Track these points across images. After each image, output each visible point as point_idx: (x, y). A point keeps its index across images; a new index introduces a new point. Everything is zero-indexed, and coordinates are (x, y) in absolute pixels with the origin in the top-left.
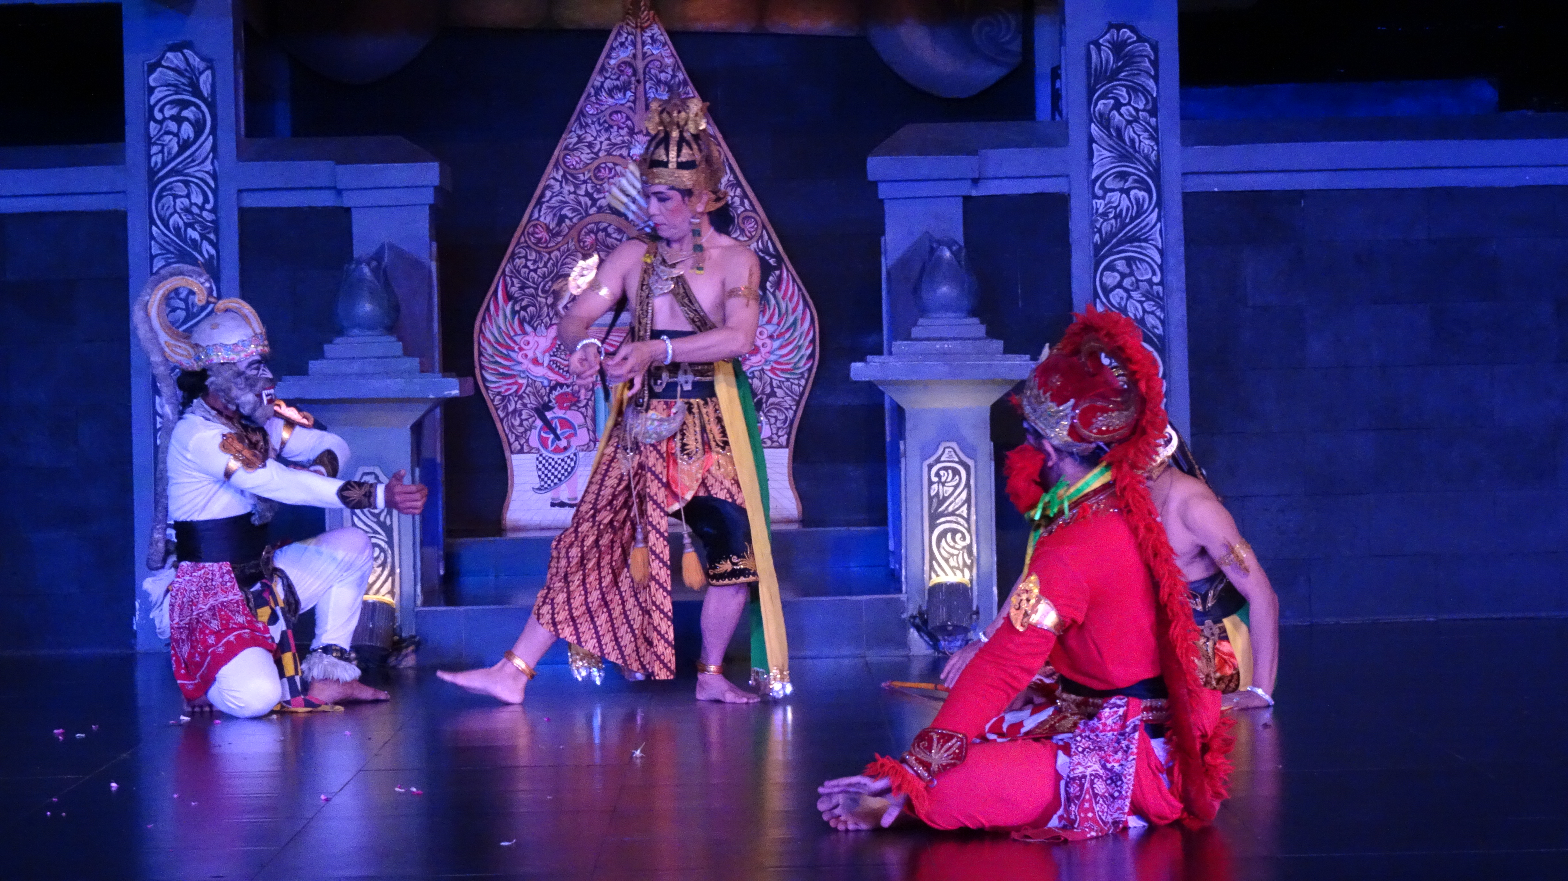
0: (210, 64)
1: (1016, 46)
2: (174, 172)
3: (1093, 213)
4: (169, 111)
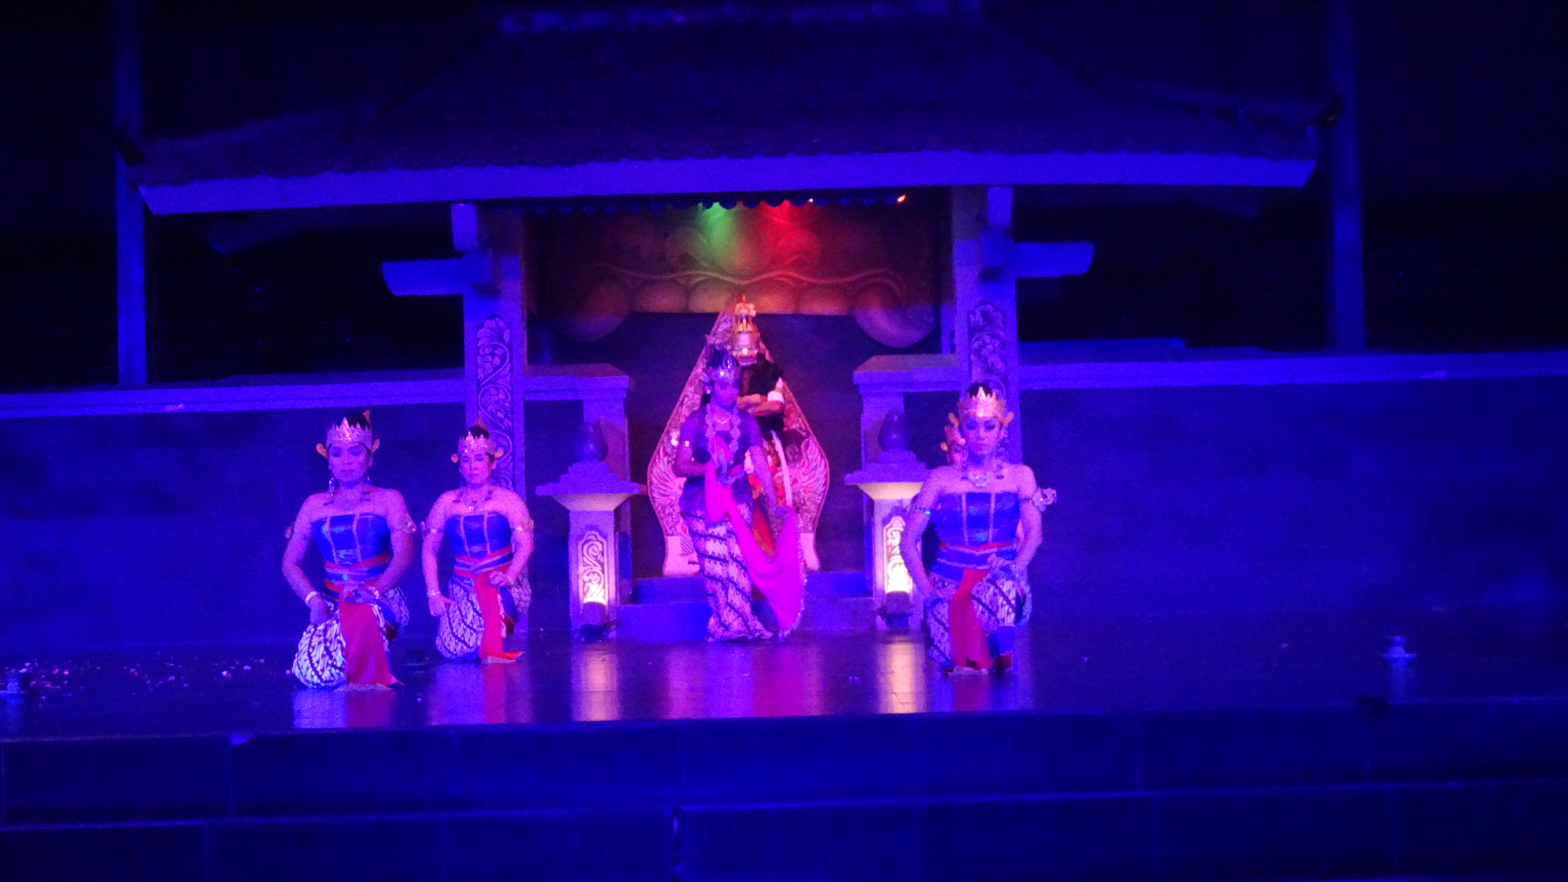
0: (509, 325)
1: (932, 320)
2: (490, 382)
4: (488, 351)
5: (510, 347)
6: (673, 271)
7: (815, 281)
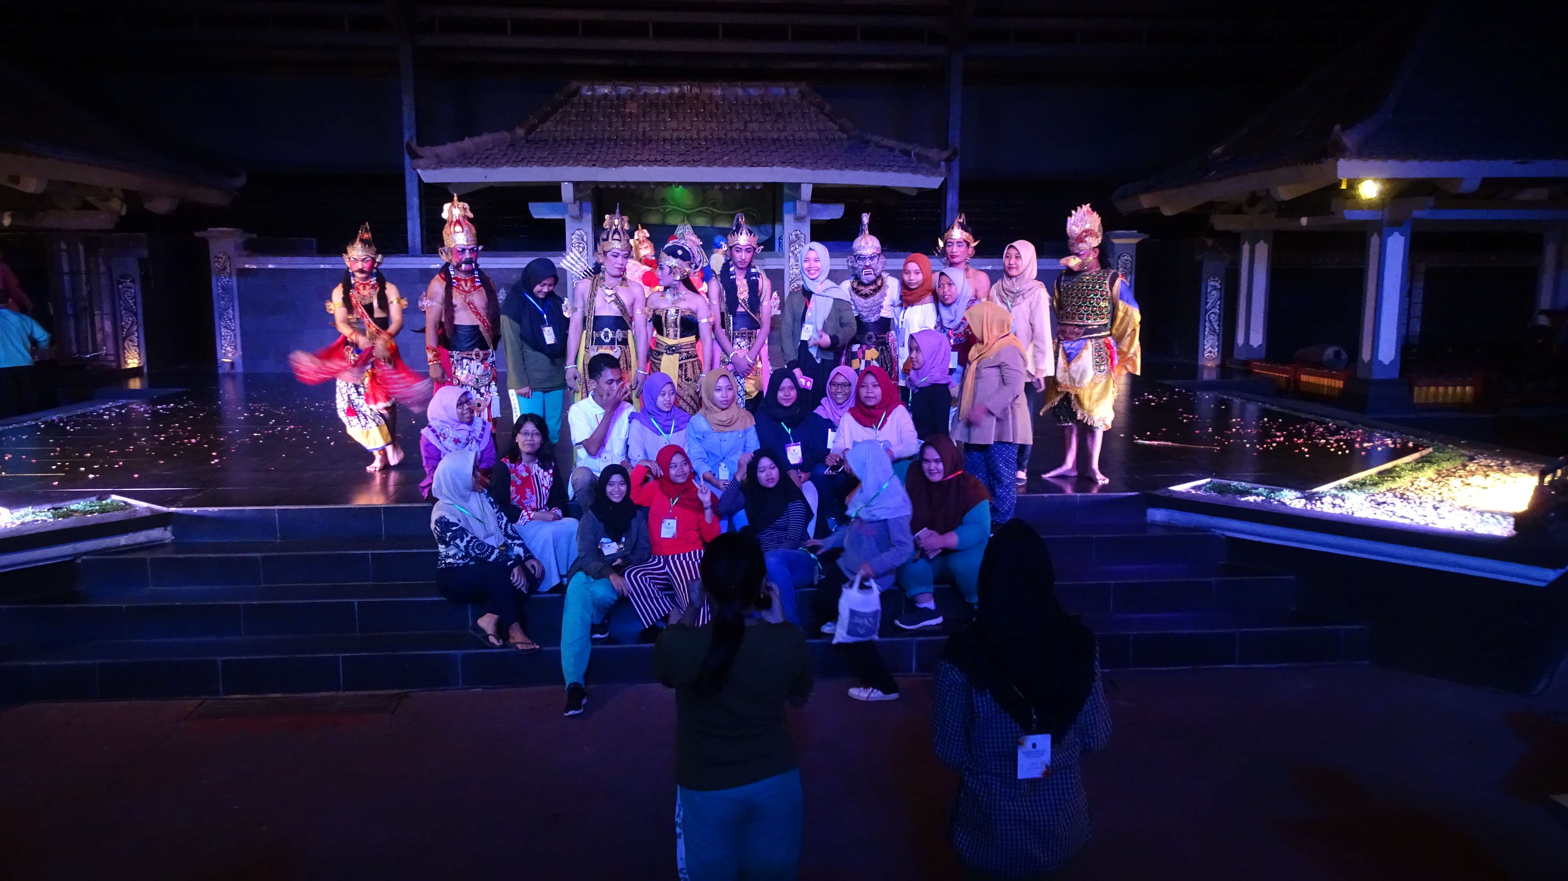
0: (586, 234)
1: (771, 232)
3: (790, 274)
4: (577, 245)
5: (587, 244)
6: (657, 205)
7: (720, 212)
